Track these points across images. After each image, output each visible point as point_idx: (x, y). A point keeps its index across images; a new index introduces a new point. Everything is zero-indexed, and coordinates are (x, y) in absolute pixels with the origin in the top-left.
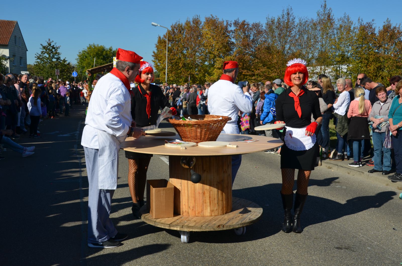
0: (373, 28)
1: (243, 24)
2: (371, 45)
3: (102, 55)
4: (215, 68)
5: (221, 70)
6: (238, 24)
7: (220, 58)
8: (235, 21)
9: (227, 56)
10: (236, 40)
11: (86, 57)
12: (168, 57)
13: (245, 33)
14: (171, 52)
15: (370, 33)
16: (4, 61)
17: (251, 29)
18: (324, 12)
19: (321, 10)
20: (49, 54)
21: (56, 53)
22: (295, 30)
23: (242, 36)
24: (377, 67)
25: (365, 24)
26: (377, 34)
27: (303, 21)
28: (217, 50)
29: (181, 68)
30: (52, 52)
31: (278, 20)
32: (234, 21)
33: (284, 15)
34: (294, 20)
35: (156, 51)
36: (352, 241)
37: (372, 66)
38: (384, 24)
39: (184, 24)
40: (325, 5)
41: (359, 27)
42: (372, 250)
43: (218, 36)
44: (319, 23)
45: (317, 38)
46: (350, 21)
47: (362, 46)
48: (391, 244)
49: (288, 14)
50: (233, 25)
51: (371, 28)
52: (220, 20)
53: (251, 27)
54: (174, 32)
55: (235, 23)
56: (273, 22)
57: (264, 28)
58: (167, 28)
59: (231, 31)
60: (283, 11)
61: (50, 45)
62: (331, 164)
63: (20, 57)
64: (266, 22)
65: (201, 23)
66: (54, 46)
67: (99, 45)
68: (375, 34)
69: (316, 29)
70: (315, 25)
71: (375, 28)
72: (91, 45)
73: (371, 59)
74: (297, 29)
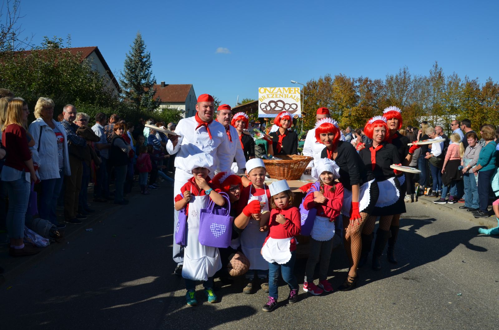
0: (478, 85)
1: (366, 80)
2: (476, 98)
4: (343, 117)
5: (348, 119)
6: (362, 81)
7: (348, 109)
8: (359, 78)
9: (353, 107)
10: (360, 93)
12: (304, 108)
13: (368, 88)
14: (307, 104)
15: (475, 89)
16: (181, 114)
17: (373, 84)
18: (436, 71)
19: (433, 69)
22: (411, 86)
23: (366, 90)
24: (481, 117)
25: (470, 81)
26: (481, 89)
27: (418, 78)
28: (345, 102)
29: (314, 117)
31: (396, 77)
33: (401, 73)
34: (410, 78)
36: (421, 272)
37: (477, 116)
38: (487, 82)
39: (317, 81)
40: (437, 66)
41: (465, 83)
42: (436, 281)
43: (346, 90)
44: (432, 80)
45: (430, 92)
46: (458, 78)
47: (468, 99)
48: (456, 276)
49: (405, 73)
50: (357, 82)
51: (476, 84)
52: (348, 77)
53: (373, 83)
54: (309, 88)
55: (360, 80)
56: (392, 79)
57: (384, 83)
58: (303, 85)
59: (356, 86)
60: (401, 70)
62: (426, 200)
64: (386, 79)
65: (331, 80)
66: (217, 102)
68: (479, 90)
69: (429, 85)
70: (428, 81)
71: (479, 85)
72: (245, 99)
73: (476, 111)
74: (413, 85)
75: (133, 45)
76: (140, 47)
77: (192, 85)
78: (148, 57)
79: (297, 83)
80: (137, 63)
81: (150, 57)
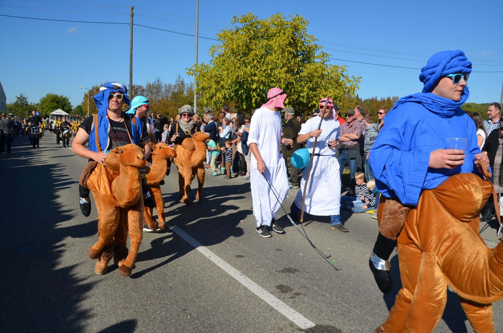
1: (134, 86)
3: (55, 100)
6: (132, 86)
11: (45, 102)
18: (179, 79)
19: (178, 79)
20: (21, 102)
21: (26, 101)
22: (163, 89)
27: (167, 85)
30: (23, 101)
31: (153, 84)
34: (162, 84)
35: (84, 101)
40: (180, 76)
44: (177, 85)
49: (158, 81)
54: (93, 90)
56: (150, 85)
57: (145, 88)
58: (88, 89)
60: (155, 79)
61: (22, 96)
63: (2, 103)
64: (146, 85)
66: (24, 97)
67: (54, 94)
70: (174, 86)
72: (49, 94)
74: (165, 89)
79: (84, 88)
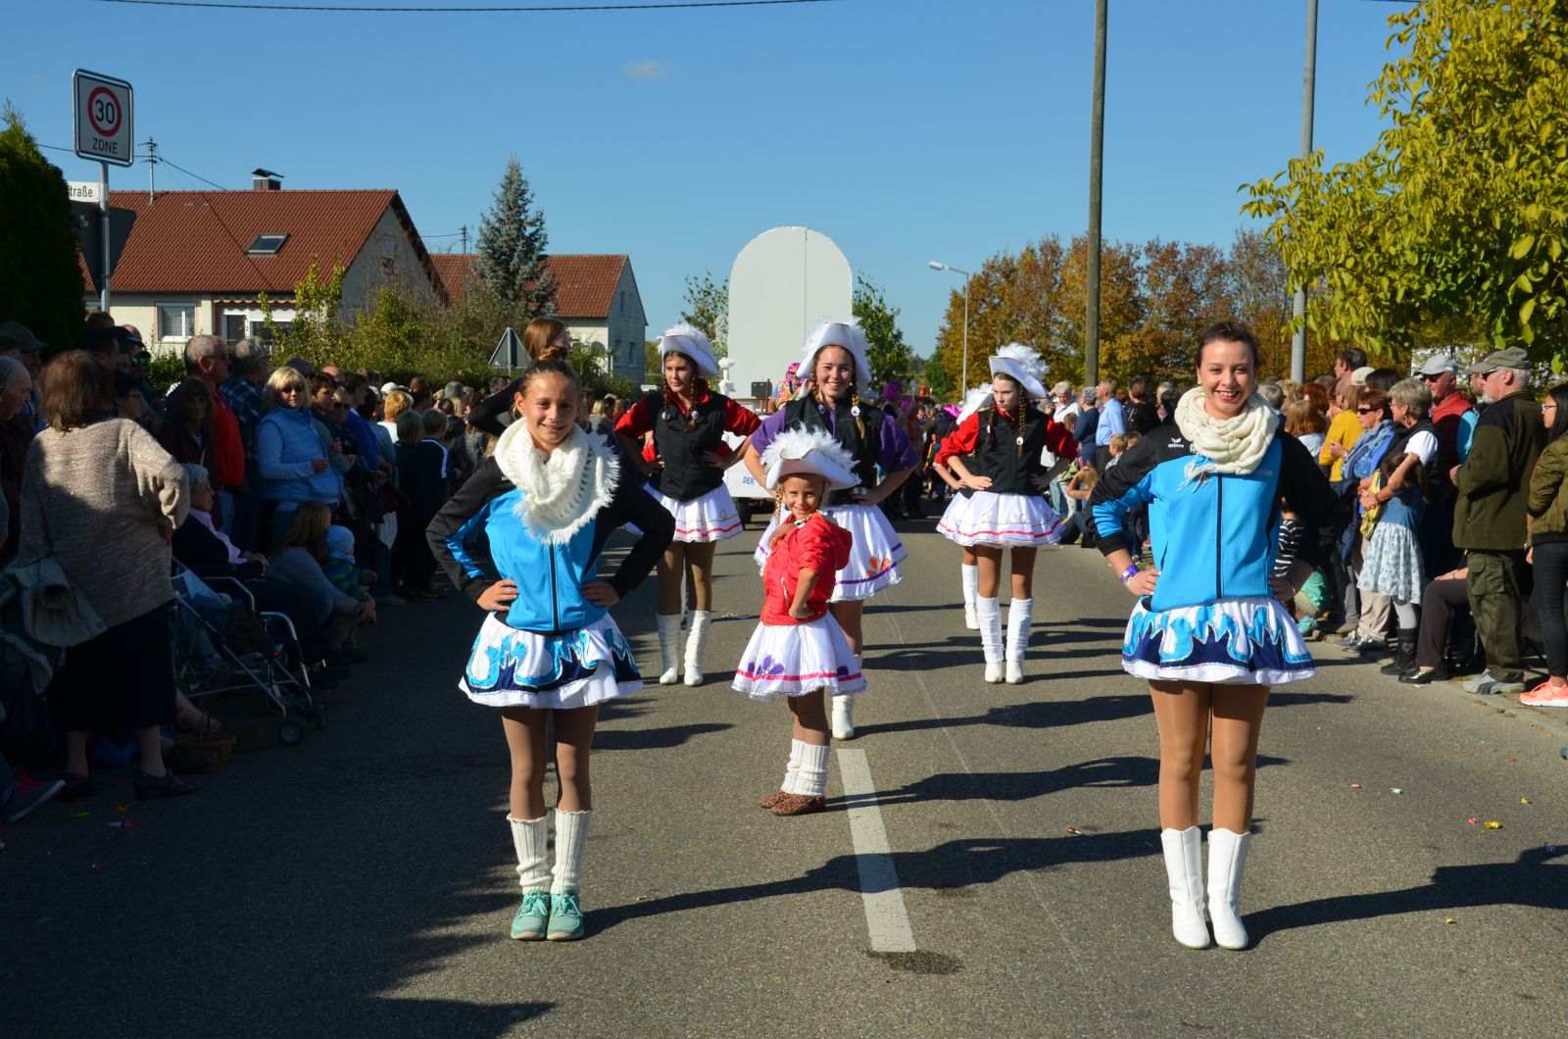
1: (1172, 252)
6: (1158, 252)
8: (1151, 242)
9: (1121, 334)
10: (1153, 291)
16: (597, 357)
32: (1146, 245)
35: (947, 327)
39: (1017, 256)
50: (1143, 256)
54: (988, 279)
55: (1151, 248)
57: (1227, 258)
58: (969, 271)
59: (1140, 268)
63: (632, 344)
64: (1232, 243)
65: (1062, 253)
75: (500, 191)
76: (515, 195)
77: (628, 259)
78: (538, 223)
79: (947, 268)
80: (513, 240)
81: (542, 223)
